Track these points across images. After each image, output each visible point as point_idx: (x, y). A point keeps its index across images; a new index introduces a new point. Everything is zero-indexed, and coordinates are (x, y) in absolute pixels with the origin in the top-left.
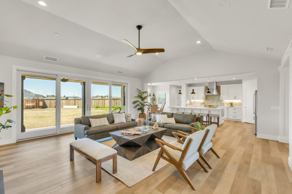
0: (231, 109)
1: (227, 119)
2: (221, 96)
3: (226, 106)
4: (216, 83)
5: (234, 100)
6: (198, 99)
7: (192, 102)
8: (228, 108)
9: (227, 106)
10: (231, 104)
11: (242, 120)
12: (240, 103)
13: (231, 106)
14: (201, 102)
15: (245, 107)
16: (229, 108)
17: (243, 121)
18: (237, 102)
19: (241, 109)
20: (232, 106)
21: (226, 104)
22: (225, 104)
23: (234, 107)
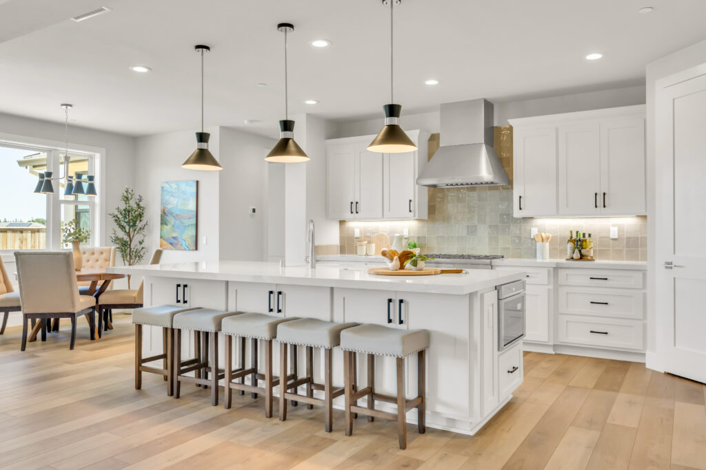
0: (578, 276)
1: (555, 346)
2: (517, 191)
3: (548, 260)
4: (489, 106)
5: (593, 216)
6: (383, 217)
7: (357, 234)
8: (557, 268)
9: (551, 256)
10: (579, 245)
11: (648, 353)
12: (628, 239)
13: (577, 255)
14: (406, 234)
15: (669, 265)
16: (562, 273)
17: (657, 361)
18: (614, 233)
19: (640, 275)
20: (582, 257)
21: (547, 245)
22: (539, 244)
23: (597, 261)
